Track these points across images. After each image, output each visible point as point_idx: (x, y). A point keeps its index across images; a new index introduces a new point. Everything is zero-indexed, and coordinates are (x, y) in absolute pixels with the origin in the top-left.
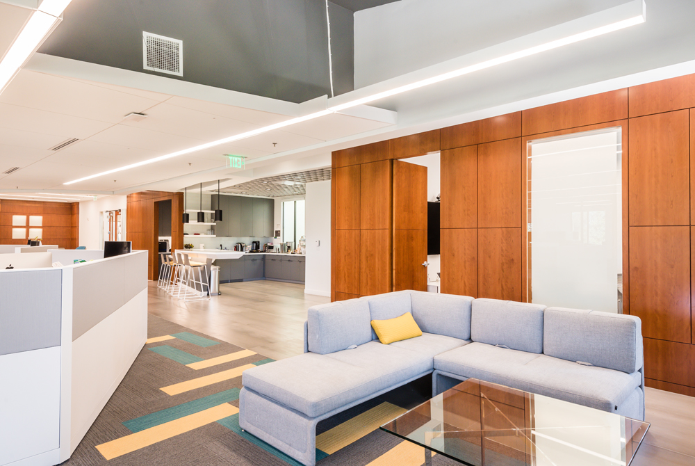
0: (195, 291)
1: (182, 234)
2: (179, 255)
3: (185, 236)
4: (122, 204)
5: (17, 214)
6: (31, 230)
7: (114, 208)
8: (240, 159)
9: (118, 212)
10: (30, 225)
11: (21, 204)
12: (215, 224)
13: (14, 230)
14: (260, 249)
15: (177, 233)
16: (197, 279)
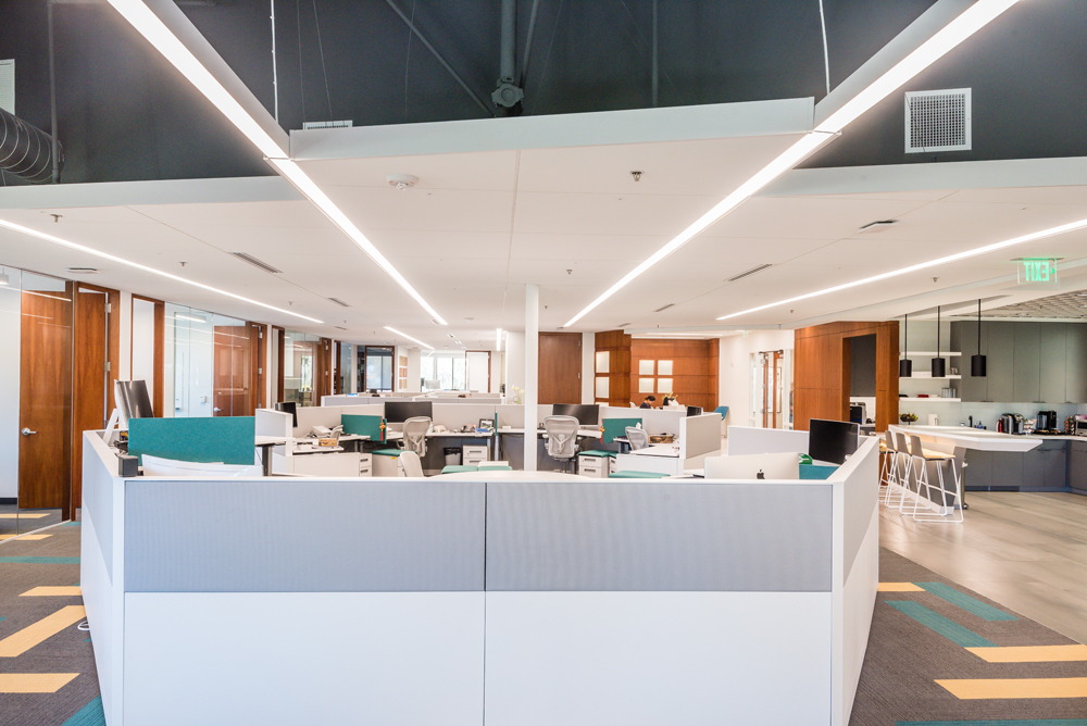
0: (928, 504)
1: (895, 395)
2: (901, 437)
3: (902, 399)
4: (787, 341)
5: (644, 358)
6: (659, 380)
7: (771, 347)
8: (1047, 264)
9: (778, 354)
10: (659, 373)
11: (649, 345)
12: (959, 377)
13: (641, 380)
14: (1057, 429)
15: (887, 392)
16: (934, 481)
